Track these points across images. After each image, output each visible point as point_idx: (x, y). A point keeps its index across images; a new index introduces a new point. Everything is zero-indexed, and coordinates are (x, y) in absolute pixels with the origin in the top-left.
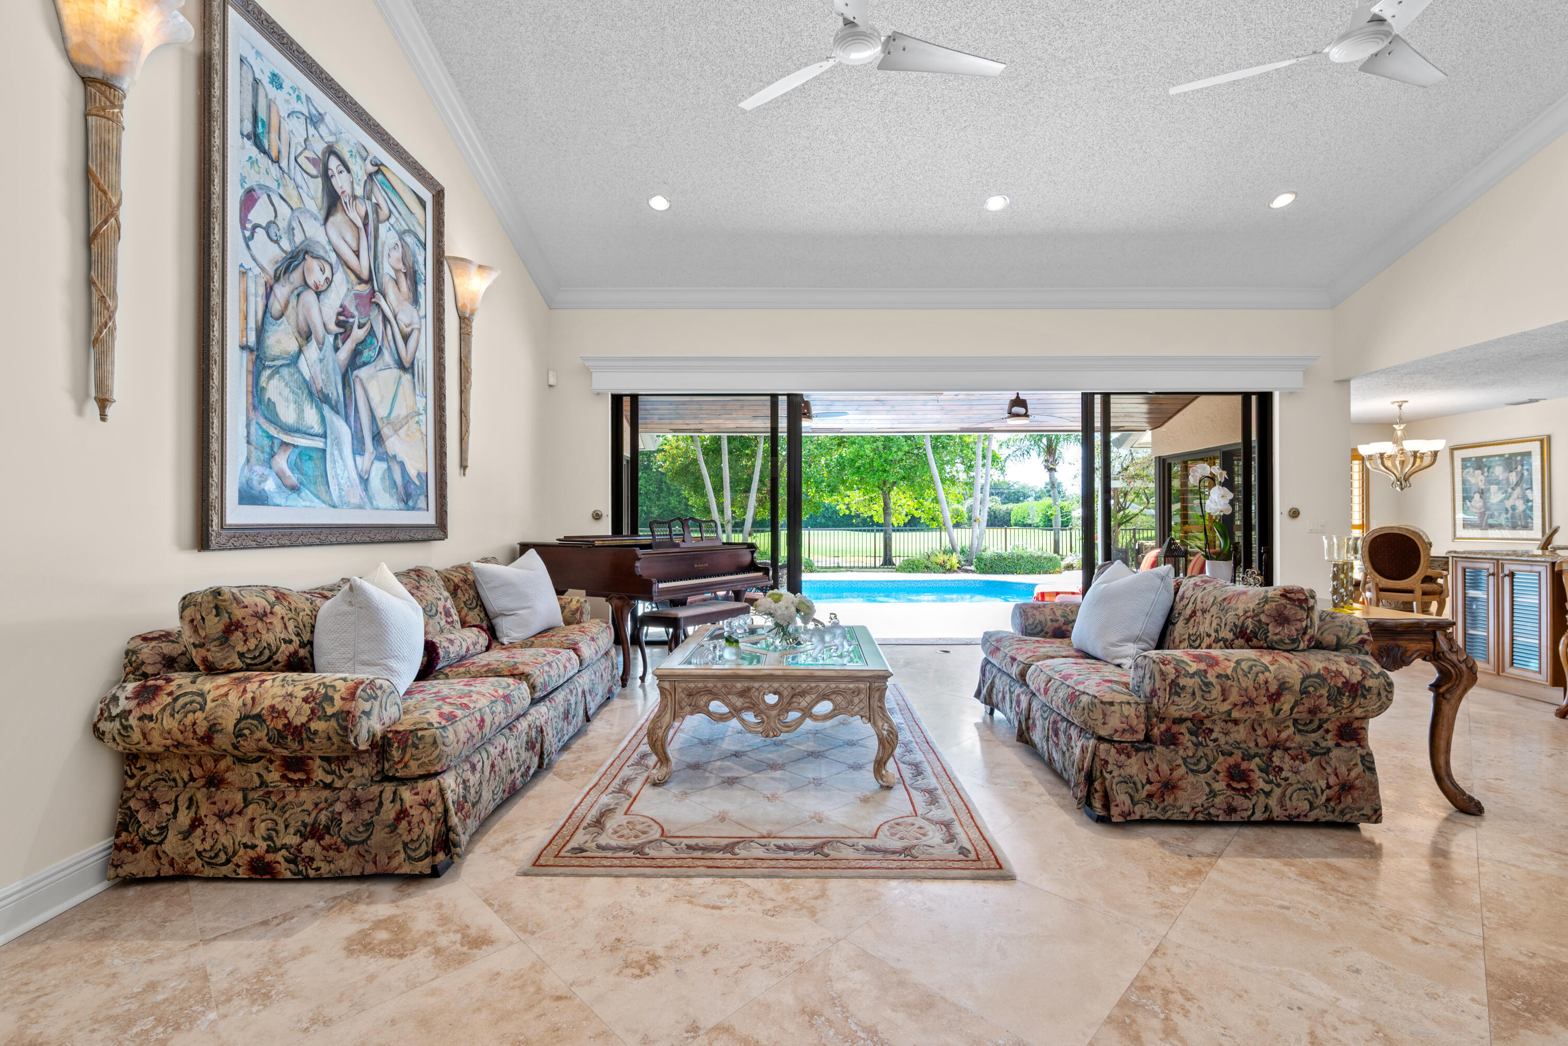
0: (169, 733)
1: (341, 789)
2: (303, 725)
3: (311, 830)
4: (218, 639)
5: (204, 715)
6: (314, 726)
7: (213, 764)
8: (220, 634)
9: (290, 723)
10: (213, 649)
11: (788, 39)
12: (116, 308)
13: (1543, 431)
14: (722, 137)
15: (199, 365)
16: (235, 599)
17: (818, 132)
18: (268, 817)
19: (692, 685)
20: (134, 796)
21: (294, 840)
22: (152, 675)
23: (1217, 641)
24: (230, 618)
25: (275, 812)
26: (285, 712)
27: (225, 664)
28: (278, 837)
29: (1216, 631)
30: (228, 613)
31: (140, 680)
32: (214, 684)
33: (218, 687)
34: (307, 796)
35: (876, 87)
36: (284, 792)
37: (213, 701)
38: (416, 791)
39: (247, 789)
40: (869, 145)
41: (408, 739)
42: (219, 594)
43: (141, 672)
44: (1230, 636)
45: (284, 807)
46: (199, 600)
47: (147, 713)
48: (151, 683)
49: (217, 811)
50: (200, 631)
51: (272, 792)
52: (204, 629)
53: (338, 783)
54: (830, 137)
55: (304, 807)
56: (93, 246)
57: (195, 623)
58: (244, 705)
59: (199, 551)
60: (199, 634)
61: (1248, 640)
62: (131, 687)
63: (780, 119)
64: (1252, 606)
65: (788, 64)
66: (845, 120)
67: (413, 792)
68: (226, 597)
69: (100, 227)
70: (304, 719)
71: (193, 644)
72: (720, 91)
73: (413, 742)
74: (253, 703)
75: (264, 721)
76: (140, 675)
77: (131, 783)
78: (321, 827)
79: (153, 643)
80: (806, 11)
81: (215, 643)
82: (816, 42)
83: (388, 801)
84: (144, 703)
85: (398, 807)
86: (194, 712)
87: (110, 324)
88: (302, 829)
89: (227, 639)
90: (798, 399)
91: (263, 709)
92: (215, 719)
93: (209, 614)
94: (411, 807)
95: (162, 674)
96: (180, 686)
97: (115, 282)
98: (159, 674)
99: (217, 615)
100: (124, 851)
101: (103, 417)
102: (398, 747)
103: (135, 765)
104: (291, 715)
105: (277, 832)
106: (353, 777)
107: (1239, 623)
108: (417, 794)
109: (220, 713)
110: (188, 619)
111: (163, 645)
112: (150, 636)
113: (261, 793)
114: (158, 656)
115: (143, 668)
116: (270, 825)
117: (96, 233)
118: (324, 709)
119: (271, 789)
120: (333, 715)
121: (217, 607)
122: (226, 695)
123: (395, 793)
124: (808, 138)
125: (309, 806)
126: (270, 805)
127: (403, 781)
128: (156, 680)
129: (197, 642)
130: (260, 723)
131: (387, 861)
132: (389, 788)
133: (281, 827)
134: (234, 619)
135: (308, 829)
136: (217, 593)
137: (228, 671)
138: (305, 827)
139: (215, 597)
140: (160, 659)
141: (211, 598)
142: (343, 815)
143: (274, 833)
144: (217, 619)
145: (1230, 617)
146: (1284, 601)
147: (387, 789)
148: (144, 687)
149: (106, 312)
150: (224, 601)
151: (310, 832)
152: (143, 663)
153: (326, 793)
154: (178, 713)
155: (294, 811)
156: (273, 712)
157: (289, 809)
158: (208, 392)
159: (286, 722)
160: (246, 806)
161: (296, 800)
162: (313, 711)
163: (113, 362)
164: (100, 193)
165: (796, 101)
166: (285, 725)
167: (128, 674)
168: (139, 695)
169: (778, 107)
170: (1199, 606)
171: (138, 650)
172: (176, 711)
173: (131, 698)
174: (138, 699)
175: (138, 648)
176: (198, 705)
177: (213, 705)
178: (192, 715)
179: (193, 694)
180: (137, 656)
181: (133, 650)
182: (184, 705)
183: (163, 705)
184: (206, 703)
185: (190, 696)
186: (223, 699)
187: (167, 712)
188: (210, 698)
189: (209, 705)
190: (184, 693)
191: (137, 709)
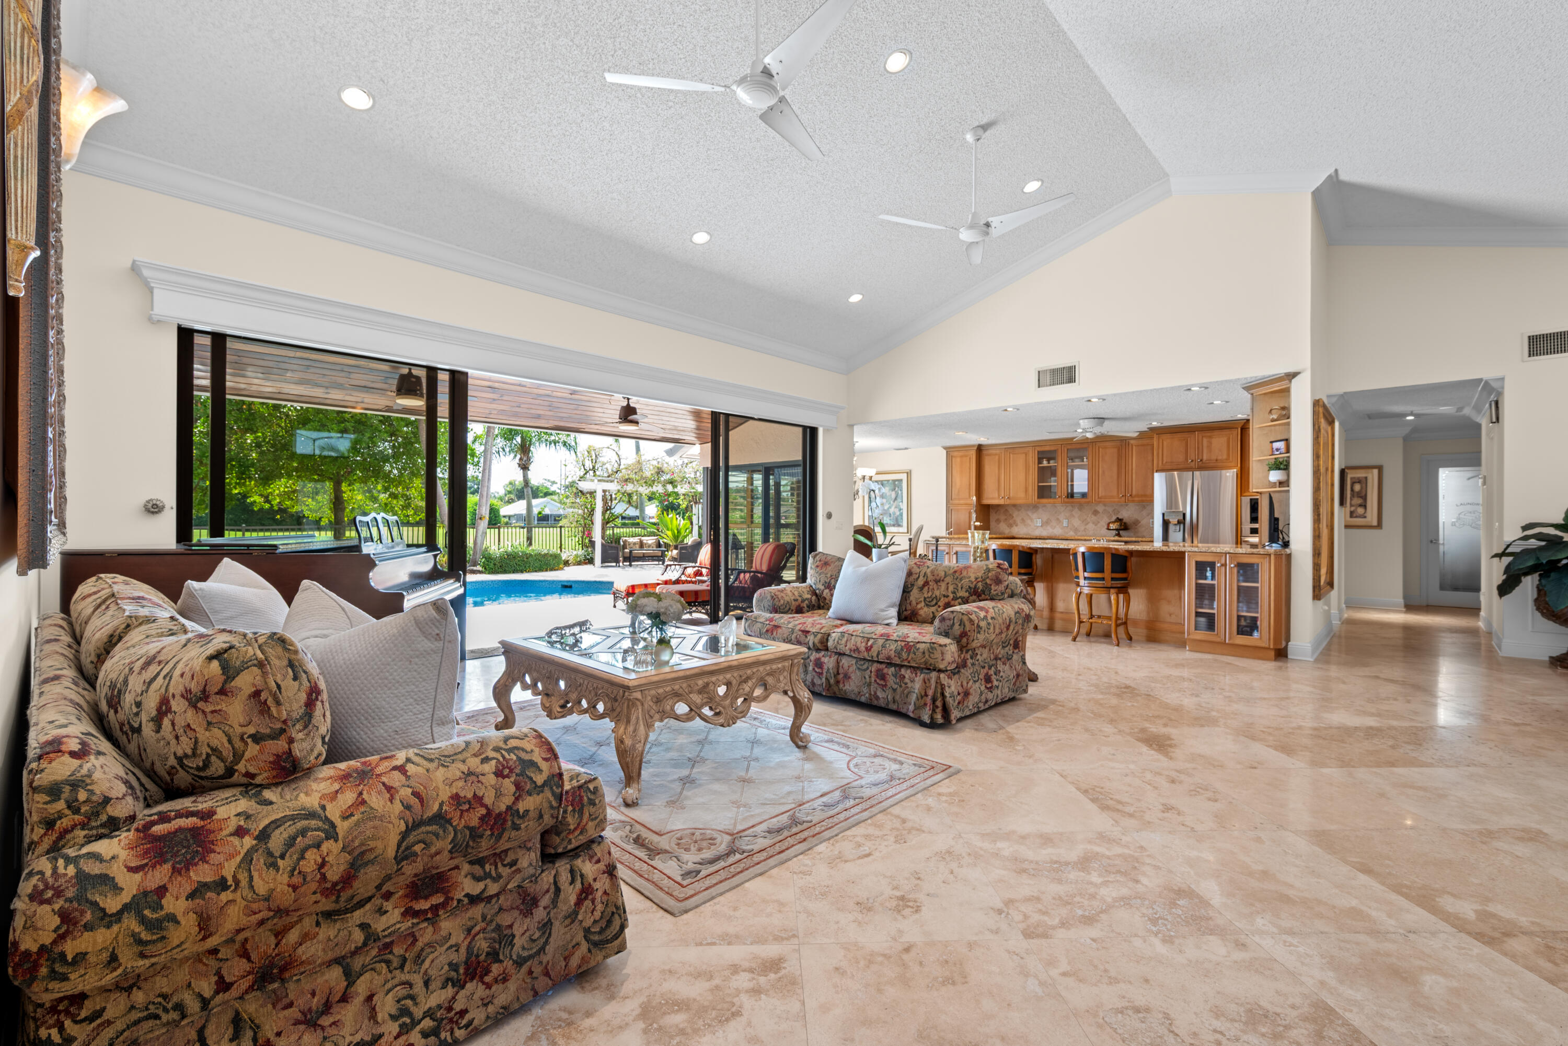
1: (497, 895)
2: (509, 808)
3: (467, 969)
5: (340, 844)
6: (521, 807)
7: (273, 941)
9: (489, 812)
11: (622, 20)
13: (906, 468)
14: (492, 69)
17: (596, 114)
18: (396, 981)
19: (661, 691)
21: (438, 997)
23: (955, 599)
25: (406, 969)
26: (478, 799)
28: (416, 1004)
29: (954, 593)
32: (318, 792)
33: (333, 797)
34: (451, 926)
35: (671, 104)
36: (413, 935)
37: (345, 817)
38: (596, 858)
39: (343, 957)
40: (634, 148)
41: (581, 798)
43: (104, 818)
44: (967, 594)
45: (419, 956)
47: (207, 879)
49: (299, 1016)
51: (392, 942)
53: (493, 888)
54: (605, 124)
55: (452, 941)
58: (408, 807)
61: (979, 596)
63: (568, 85)
64: (980, 575)
65: (609, 41)
66: (628, 117)
67: (594, 860)
70: (508, 800)
72: (523, 25)
73: (588, 798)
74: (421, 800)
75: (449, 822)
78: (482, 958)
80: (654, 9)
82: (645, 39)
83: (567, 884)
85: (578, 885)
86: (318, 846)
88: (453, 974)
90: (462, 378)
91: (441, 805)
92: (362, 844)
94: (595, 880)
96: (245, 816)
102: (574, 810)
104: (488, 800)
105: (412, 998)
106: (519, 871)
107: (972, 586)
108: (598, 861)
109: (365, 834)
113: (374, 952)
115: (109, 809)
116: (401, 991)
118: (531, 779)
119: (388, 940)
120: (545, 784)
122: (361, 802)
123: (572, 871)
124: (583, 115)
125: (458, 937)
126: (395, 963)
127: (575, 853)
130: (442, 826)
131: (564, 964)
132: (563, 867)
133: (419, 988)
135: (462, 971)
138: (456, 971)
142: (515, 927)
143: (409, 1002)
145: (965, 582)
146: (999, 570)
147: (561, 870)
151: (466, 974)
152: (107, 800)
153: (477, 911)
155: (436, 954)
156: (459, 804)
157: (428, 954)
159: (483, 811)
160: (351, 983)
161: (437, 937)
162: (518, 786)
165: (594, 77)
166: (482, 818)
168: (156, 856)
169: (573, 73)
170: (930, 577)
171: (86, 776)
172: (277, 854)
173: (146, 864)
174: (165, 862)
175: (84, 771)
176: (320, 833)
177: (346, 824)
178: (315, 850)
179: (293, 818)
180: (89, 787)
181: (72, 778)
182: (291, 842)
183: (242, 855)
184: (333, 825)
185: (291, 823)
186: (362, 809)
187: (259, 860)
188: (333, 812)
189: (342, 827)
190: (272, 822)
191: (179, 878)
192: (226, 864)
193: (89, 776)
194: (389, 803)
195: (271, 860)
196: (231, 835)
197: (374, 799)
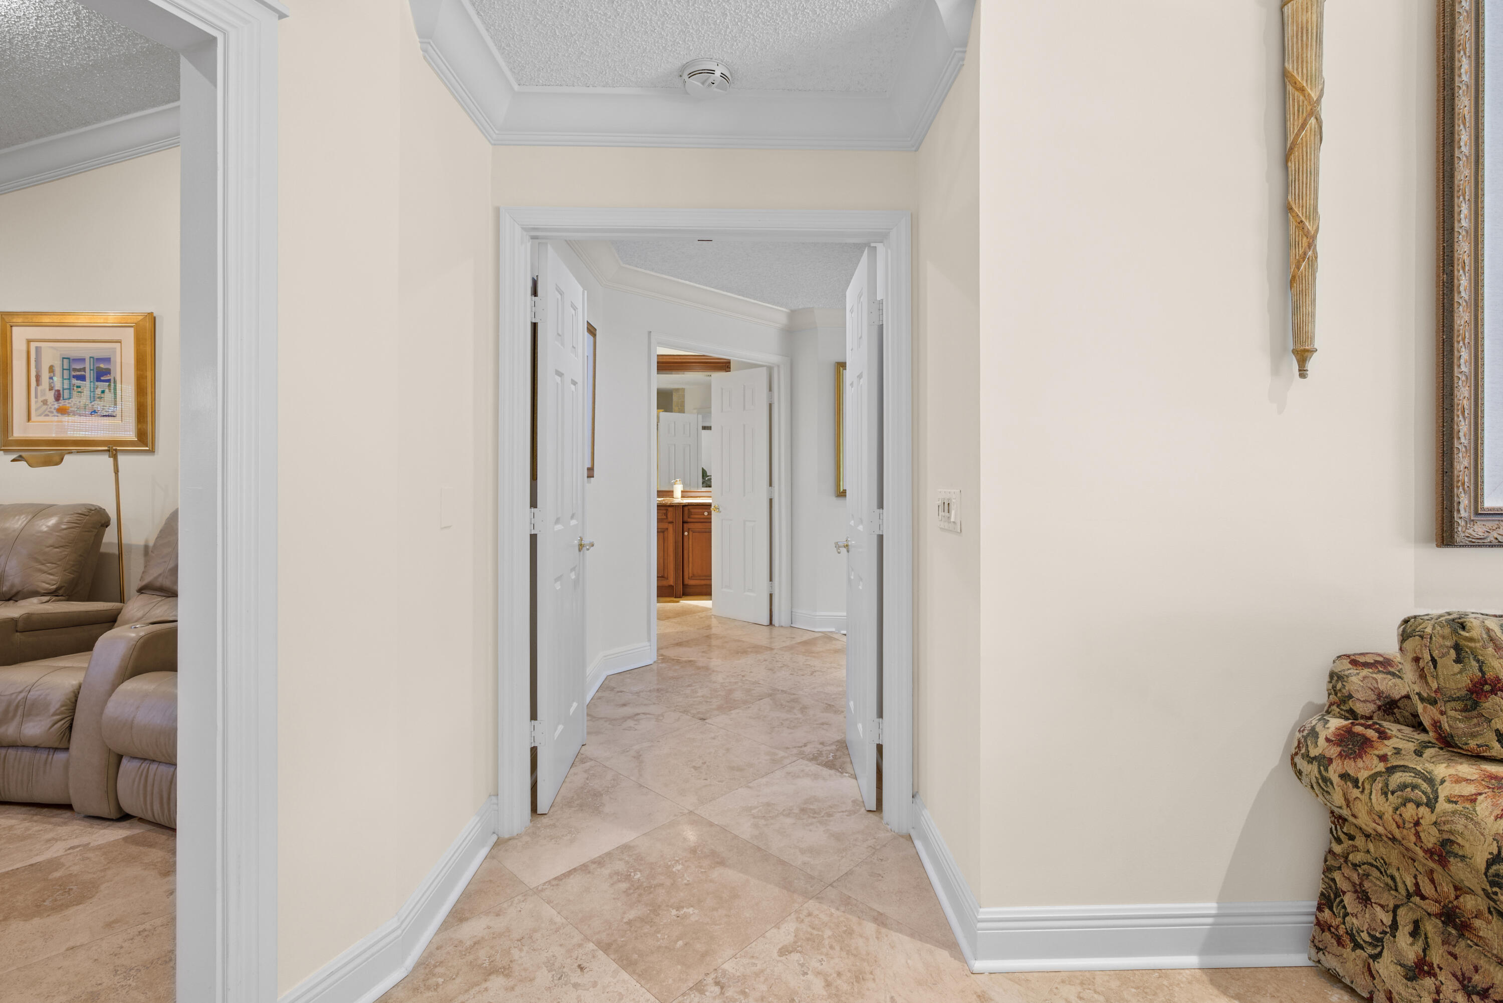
0: (1381, 817)
4: (1458, 699)
5: (1434, 818)
8: (1464, 692)
10: (1452, 713)
12: (1317, 231)
15: (1438, 276)
16: (1491, 639)
20: (1340, 868)
22: (1363, 717)
24: (1481, 670)
27: (1473, 744)
30: (1478, 661)
31: (1346, 719)
32: (1452, 771)
33: (1458, 780)
37: (1449, 801)
42: (1463, 627)
43: (1348, 708)
46: (1429, 630)
47: (1352, 773)
48: (1358, 729)
50: (1429, 679)
52: (1437, 677)
56: (1289, 164)
57: (1421, 664)
59: (1437, 546)
60: (1427, 683)
62: (1335, 723)
68: (1474, 634)
69: (1298, 135)
71: (1419, 694)
76: (1347, 711)
77: (1337, 849)
79: (1366, 672)
81: (1453, 704)
84: (1347, 756)
86: (1418, 805)
87: (1310, 253)
89: (1476, 705)
92: (1451, 832)
93: (1443, 656)
95: (1375, 719)
96: (1398, 751)
97: (1316, 198)
98: (1371, 718)
99: (1458, 661)
100: (1327, 934)
101: (1303, 373)
103: (1341, 828)
109: (1460, 828)
110: (1410, 655)
111: (1379, 677)
112: (1362, 659)
114: (1370, 692)
115: (1351, 704)
117: (1294, 143)
121: (1457, 647)
122: (1472, 799)
128: (1367, 727)
129: (1425, 695)
134: (1490, 675)
136: (1459, 624)
137: (1478, 757)
139: (1455, 631)
140: (1374, 697)
141: (1447, 631)
144: (1457, 667)
148: (1349, 731)
149: (1305, 239)
150: (1471, 640)
152: (1352, 696)
154: (1393, 793)
158: (1452, 312)
163: (1314, 301)
164: (1297, 93)
167: (1331, 704)
168: (1342, 741)
171: (1346, 676)
172: (1391, 788)
173: (1332, 741)
174: (1340, 746)
175: (1347, 673)
176: (1424, 797)
177: (1450, 807)
178: (1414, 807)
179: (1417, 773)
180: (1344, 683)
181: (1340, 673)
182: (1403, 787)
183: (1373, 772)
184: (1436, 798)
185: (1413, 775)
186: (1468, 805)
187: (1378, 785)
188: (1444, 792)
189: (1442, 805)
190: (1403, 766)
191: (1339, 761)
192: (1362, 771)
193: (1347, 677)
194: (1493, 818)
195: (1385, 789)
196: (1378, 756)
197: (1484, 805)
